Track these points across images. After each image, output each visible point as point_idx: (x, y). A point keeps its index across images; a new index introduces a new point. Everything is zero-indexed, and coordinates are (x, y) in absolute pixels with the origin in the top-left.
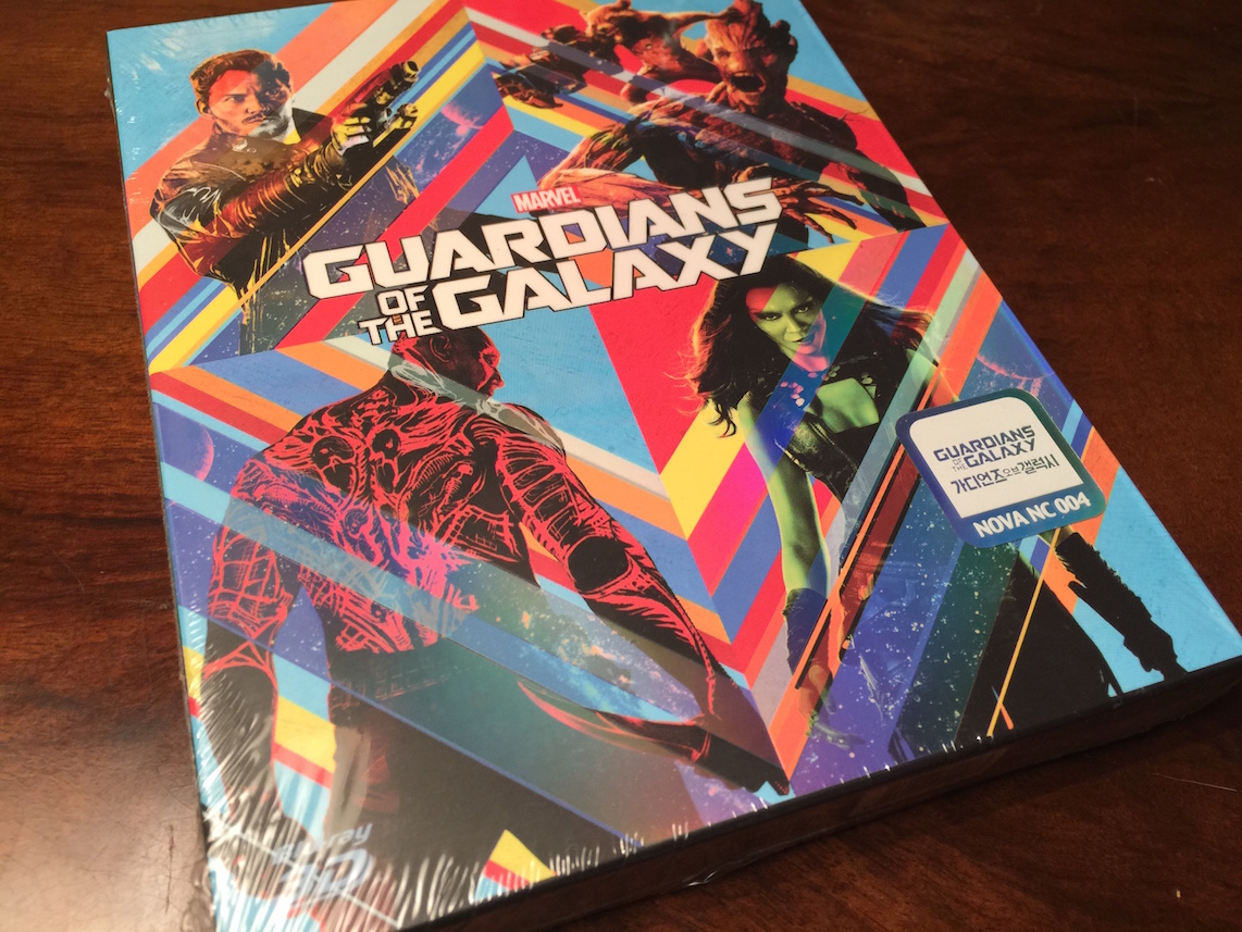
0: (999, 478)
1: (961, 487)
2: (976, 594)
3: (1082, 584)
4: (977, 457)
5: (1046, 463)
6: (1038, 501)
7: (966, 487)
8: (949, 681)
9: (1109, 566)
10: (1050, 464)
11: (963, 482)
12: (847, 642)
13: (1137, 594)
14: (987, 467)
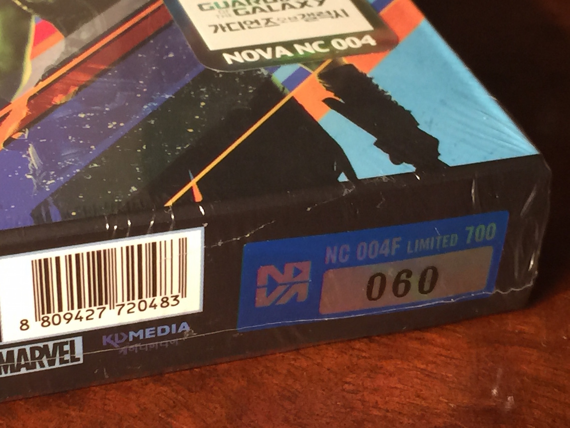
0: (270, 24)
1: (220, 30)
2: (203, 104)
3: (341, 100)
4: (249, 8)
5: (334, 14)
6: (311, 41)
7: (227, 29)
8: (137, 165)
9: (380, 88)
10: (337, 15)
11: (224, 25)
12: (20, 134)
13: (407, 108)
14: (259, 16)
